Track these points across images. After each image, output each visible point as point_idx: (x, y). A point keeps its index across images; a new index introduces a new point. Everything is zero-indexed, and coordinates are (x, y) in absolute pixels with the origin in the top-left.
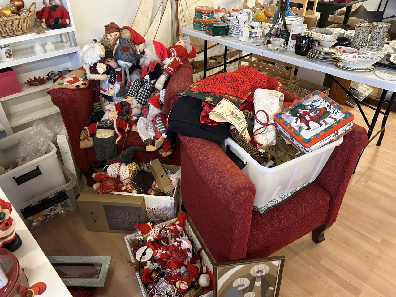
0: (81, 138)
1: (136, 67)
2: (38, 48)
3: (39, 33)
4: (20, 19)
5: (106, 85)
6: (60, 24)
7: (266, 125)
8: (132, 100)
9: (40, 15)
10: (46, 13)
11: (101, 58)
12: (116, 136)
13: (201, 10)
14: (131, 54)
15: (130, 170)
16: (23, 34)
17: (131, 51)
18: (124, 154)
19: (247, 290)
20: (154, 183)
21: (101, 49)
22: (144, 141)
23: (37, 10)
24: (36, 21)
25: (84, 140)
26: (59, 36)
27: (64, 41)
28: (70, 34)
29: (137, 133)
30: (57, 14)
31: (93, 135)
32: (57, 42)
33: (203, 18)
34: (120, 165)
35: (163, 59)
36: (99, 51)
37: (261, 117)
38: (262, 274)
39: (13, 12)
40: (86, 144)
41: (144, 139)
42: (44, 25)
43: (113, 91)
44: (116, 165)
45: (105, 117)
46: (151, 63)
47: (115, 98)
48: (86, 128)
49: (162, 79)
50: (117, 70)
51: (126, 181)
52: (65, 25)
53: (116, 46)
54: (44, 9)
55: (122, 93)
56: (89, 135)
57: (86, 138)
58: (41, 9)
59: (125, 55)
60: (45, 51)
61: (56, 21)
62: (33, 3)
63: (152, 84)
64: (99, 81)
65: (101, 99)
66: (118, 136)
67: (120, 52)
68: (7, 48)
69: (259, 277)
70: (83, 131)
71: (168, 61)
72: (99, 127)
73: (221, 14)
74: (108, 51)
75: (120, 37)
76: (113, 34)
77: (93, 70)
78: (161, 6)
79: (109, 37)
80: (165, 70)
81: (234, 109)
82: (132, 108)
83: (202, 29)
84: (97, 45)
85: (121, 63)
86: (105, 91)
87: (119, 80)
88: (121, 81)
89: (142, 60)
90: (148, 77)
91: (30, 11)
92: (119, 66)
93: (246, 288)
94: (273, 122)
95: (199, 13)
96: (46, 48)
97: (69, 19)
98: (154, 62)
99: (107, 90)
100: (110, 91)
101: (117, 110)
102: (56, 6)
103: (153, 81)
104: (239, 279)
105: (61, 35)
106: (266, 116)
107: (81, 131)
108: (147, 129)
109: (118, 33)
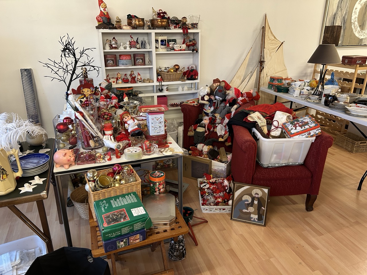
0: (189, 130)
1: (224, 100)
2: (180, 88)
3: (183, 81)
4: (177, 74)
5: (207, 107)
6: (193, 78)
7: (277, 128)
8: (218, 116)
9: (185, 74)
10: (188, 73)
11: (208, 93)
12: (206, 132)
13: (274, 78)
14: (222, 94)
15: (208, 148)
16: (176, 81)
17: (223, 92)
18: (207, 141)
19: (250, 205)
20: (218, 156)
21: (208, 89)
22: (218, 135)
23: (184, 71)
24: (182, 76)
25: (190, 131)
26: (191, 84)
27: (193, 87)
28: (196, 83)
29: (216, 132)
30: (193, 73)
31: (195, 130)
32: (189, 88)
33: (274, 82)
34: (204, 145)
35: (238, 97)
36: (207, 90)
37: (275, 123)
38: (258, 196)
39: (174, 71)
40: (191, 133)
41: (219, 134)
42: (186, 78)
43: (210, 111)
44: (202, 145)
45: (203, 122)
46: (231, 98)
47: (210, 114)
48: (193, 126)
49: (235, 106)
50: (214, 101)
51: (205, 153)
52: (195, 79)
53: (217, 89)
54: (187, 71)
55: (213, 112)
56: (193, 129)
57: (191, 130)
58: (186, 71)
59: (220, 94)
60: (183, 90)
61: (192, 77)
62: (184, 68)
63: (229, 109)
64: (204, 104)
65: (203, 113)
66: (207, 132)
67: (217, 92)
68: (167, 86)
69: (256, 198)
70: (191, 127)
71: (240, 98)
72: (199, 126)
73: (287, 81)
74: (212, 91)
75: (220, 85)
76: (217, 84)
77: (203, 98)
78: (250, 74)
79: (214, 85)
80: (238, 103)
81: (260, 116)
82: (217, 119)
83: (272, 88)
84: (207, 87)
85: (217, 97)
86: (206, 110)
87: (214, 106)
88: (215, 106)
89: (227, 97)
90: (228, 105)
91: (181, 71)
92: (216, 99)
93: (249, 203)
94: (281, 127)
95: (272, 79)
96: (184, 89)
97: (198, 76)
98: (233, 98)
99: (207, 110)
100: (208, 110)
101: (209, 120)
102: (193, 70)
103: (230, 108)
104: (246, 196)
105: (192, 83)
106: (277, 123)
107: (190, 127)
108: (221, 130)
109: (219, 84)
